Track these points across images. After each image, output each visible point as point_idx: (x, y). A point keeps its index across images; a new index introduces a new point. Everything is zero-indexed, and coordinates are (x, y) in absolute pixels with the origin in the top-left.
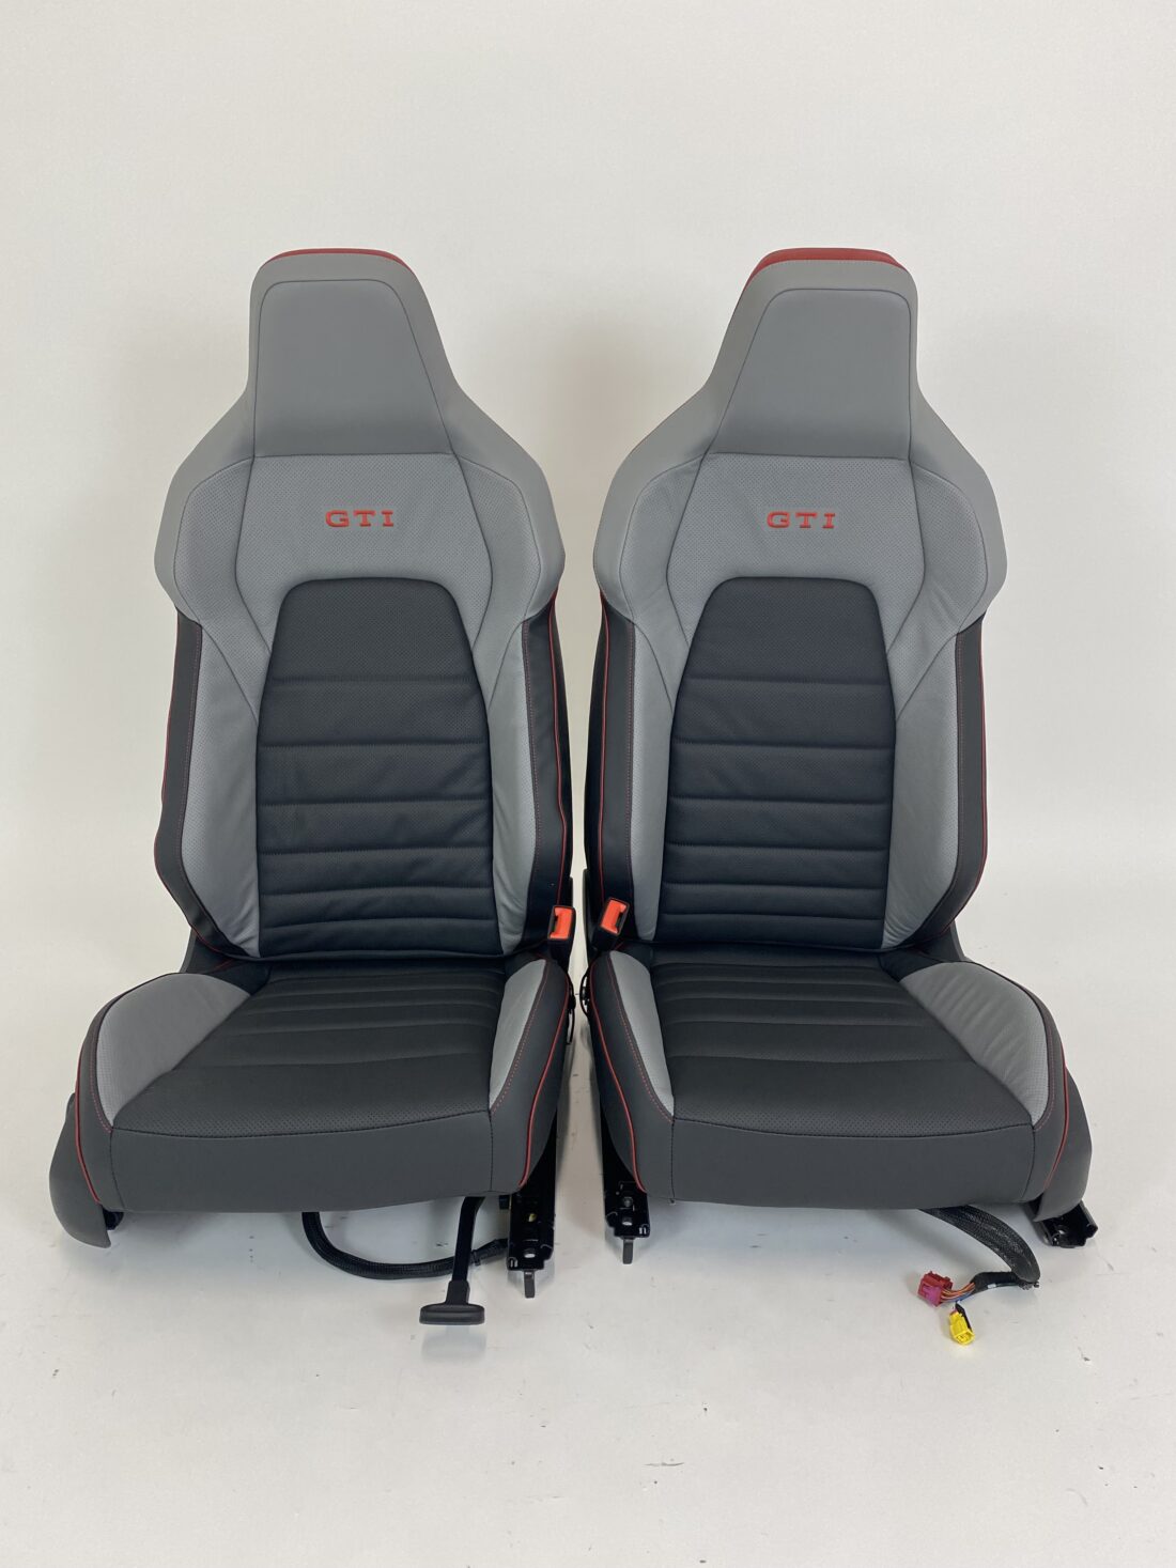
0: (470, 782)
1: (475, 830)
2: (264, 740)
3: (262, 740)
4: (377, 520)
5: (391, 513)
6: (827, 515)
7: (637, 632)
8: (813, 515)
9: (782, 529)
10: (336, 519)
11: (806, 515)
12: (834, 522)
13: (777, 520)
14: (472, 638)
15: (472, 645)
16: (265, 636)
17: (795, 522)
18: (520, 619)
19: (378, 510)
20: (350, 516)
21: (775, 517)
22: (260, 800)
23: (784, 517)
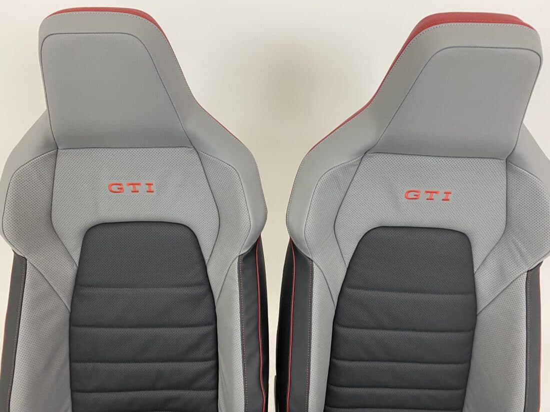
0: (204, 350)
1: (207, 380)
2: (74, 322)
3: (73, 322)
4: (143, 188)
5: (152, 185)
6: (445, 193)
7: (315, 266)
8: (436, 193)
9: (415, 201)
10: (115, 188)
11: (431, 192)
12: (450, 197)
13: (411, 195)
14: (206, 258)
15: (206, 262)
16: (74, 258)
17: (423, 196)
18: (237, 254)
19: (143, 182)
20: (124, 186)
21: (409, 194)
22: (72, 359)
23: (417, 194)
